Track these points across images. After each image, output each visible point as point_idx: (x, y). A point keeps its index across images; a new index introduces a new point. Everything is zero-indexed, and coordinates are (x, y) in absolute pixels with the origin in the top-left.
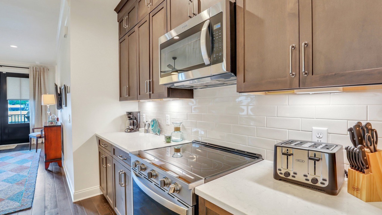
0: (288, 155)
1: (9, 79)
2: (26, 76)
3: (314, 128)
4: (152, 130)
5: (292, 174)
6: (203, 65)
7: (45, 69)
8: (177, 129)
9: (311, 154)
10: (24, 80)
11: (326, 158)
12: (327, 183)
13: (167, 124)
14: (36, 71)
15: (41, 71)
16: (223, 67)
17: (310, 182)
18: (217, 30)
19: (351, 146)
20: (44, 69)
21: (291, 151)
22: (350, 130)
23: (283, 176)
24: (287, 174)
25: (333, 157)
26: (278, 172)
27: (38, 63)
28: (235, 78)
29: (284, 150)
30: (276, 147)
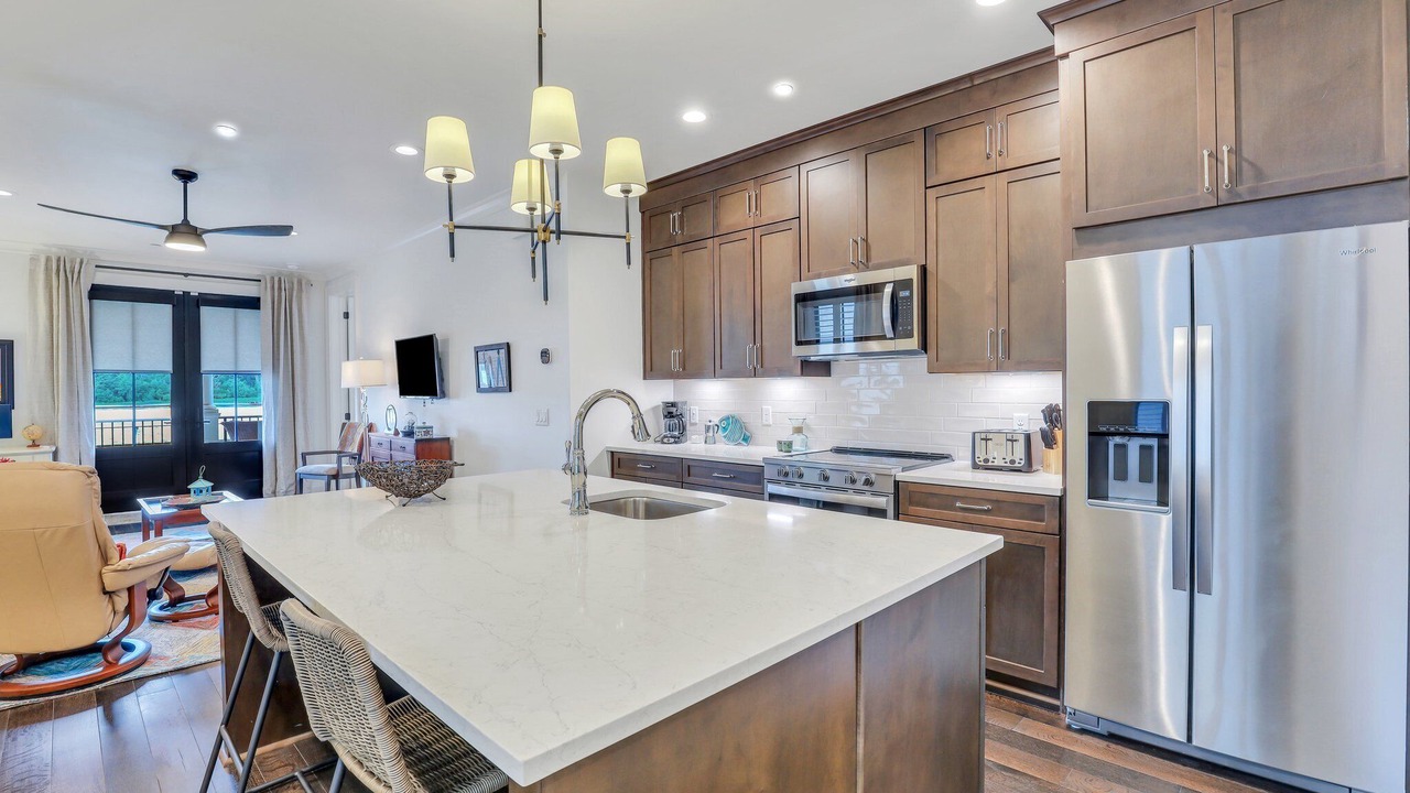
0: (987, 440)
1: (205, 311)
2: (253, 303)
3: (1015, 415)
4: (725, 437)
5: (991, 460)
6: (883, 337)
7: (303, 283)
8: (798, 430)
9: (1009, 437)
10: (244, 314)
11: (1022, 439)
12: (1023, 462)
13: (765, 422)
14: (280, 288)
15: (292, 289)
16: (913, 343)
17: (1008, 465)
18: (903, 298)
19: (1045, 426)
20: (300, 283)
21: (990, 436)
22: (1043, 411)
23: (982, 463)
24: (986, 461)
25: (1028, 438)
26: (977, 460)
27: (292, 267)
28: (925, 355)
29: (983, 436)
30: (974, 433)
